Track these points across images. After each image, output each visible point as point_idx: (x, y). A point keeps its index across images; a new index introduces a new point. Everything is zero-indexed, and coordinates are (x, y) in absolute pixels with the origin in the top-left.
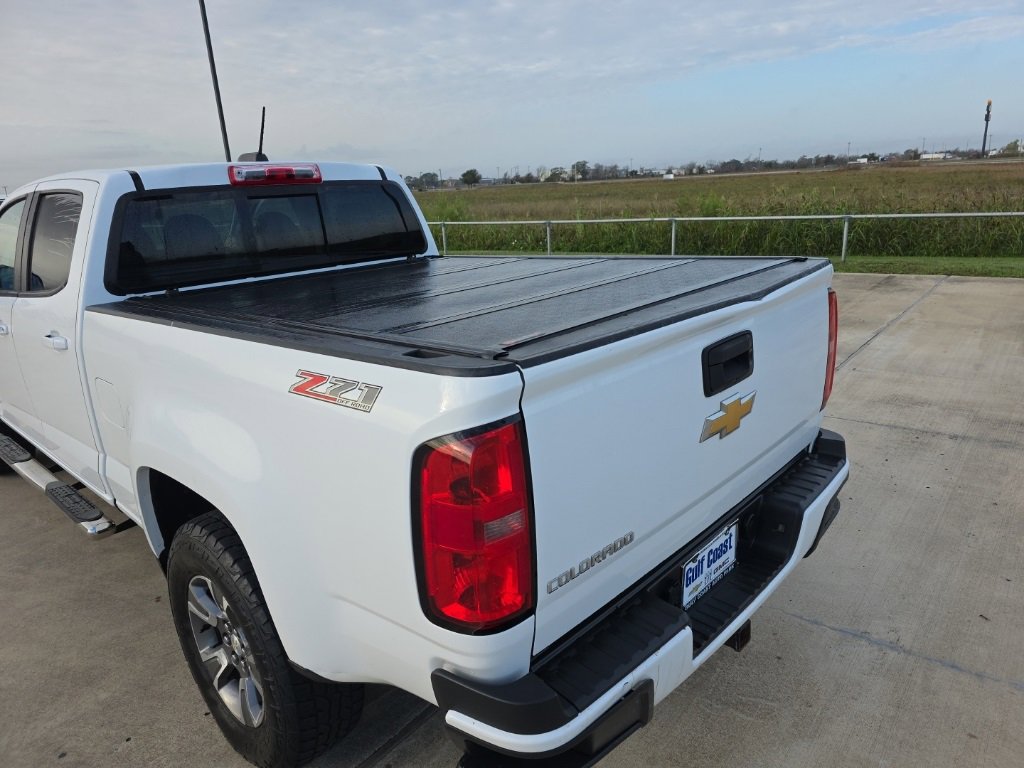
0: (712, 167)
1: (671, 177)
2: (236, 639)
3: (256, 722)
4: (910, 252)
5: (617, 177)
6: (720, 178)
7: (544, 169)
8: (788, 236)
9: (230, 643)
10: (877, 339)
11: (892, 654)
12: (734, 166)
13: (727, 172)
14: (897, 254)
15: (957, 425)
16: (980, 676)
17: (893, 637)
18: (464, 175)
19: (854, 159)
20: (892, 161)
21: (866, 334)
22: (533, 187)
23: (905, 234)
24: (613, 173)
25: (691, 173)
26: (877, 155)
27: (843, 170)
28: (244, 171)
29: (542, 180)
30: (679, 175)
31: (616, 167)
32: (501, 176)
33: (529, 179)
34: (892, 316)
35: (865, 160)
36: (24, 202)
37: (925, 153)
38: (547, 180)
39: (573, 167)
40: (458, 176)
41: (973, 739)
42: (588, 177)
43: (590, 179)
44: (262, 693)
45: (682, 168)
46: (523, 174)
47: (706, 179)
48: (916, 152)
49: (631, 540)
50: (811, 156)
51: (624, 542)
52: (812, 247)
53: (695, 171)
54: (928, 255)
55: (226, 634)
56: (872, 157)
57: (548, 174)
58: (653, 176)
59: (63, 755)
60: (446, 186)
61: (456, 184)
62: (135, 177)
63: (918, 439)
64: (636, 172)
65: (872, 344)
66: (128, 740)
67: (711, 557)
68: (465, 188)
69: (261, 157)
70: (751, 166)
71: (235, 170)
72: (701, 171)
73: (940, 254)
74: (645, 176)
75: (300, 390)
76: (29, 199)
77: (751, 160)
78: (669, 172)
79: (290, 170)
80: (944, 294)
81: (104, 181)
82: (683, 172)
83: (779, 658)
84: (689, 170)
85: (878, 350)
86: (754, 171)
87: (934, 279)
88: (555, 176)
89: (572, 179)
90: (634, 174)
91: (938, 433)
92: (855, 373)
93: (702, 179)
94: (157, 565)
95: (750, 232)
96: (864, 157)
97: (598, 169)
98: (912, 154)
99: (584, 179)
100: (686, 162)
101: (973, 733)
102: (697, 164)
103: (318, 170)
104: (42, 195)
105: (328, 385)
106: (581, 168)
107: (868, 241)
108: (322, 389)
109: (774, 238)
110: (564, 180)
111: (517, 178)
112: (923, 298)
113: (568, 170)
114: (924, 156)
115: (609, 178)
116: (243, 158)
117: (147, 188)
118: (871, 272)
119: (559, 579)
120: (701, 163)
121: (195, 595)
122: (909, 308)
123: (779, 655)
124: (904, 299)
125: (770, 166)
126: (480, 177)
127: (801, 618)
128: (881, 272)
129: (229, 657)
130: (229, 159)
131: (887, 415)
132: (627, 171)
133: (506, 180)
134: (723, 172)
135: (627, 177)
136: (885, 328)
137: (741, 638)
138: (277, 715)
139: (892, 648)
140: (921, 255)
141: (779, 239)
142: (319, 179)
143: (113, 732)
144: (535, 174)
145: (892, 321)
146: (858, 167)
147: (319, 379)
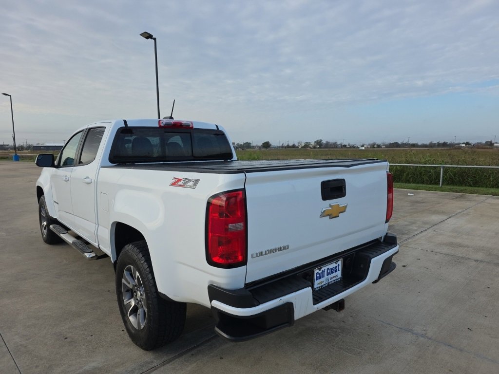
0: (384, 145)
1: (363, 148)
2: (139, 293)
3: (142, 327)
4: (477, 185)
5: (336, 148)
6: (388, 150)
7: (301, 143)
8: (414, 175)
9: (136, 296)
10: (449, 219)
11: (422, 339)
12: (396, 145)
13: (392, 147)
14: (470, 186)
15: (480, 256)
16: (461, 350)
17: (424, 332)
18: (263, 144)
19: (459, 144)
20: (479, 146)
21: (444, 217)
22: (295, 150)
23: (474, 177)
24: (335, 145)
25: (374, 147)
26: (470, 143)
27: (452, 149)
28: (164, 122)
29: (300, 147)
30: (368, 148)
31: (336, 143)
32: (281, 145)
33: (294, 146)
34: (459, 211)
35: (464, 145)
36: (82, 132)
37: (496, 143)
38: (302, 147)
39: (315, 142)
40: (260, 144)
41: (451, 372)
42: (322, 147)
43: (323, 148)
44: (146, 312)
45: (369, 145)
46: (291, 144)
47: (381, 150)
48: (491, 142)
49: (288, 248)
50: (435, 142)
51: (285, 248)
52: (426, 180)
53: (375, 146)
54: (487, 187)
55: (135, 292)
56: (467, 144)
57: (303, 145)
58: (354, 147)
59: (66, 338)
60: (254, 149)
61: (260, 147)
62: (125, 122)
63: (458, 260)
64: (346, 145)
65: (446, 221)
66: (92, 336)
67: (329, 271)
68: (263, 149)
69: (171, 118)
70: (404, 145)
71: (161, 122)
72: (379, 146)
73: (493, 187)
74: (350, 147)
75: (173, 184)
76: (84, 131)
77: (405, 142)
78: (363, 146)
79: (181, 123)
80: (489, 203)
81: (114, 123)
82: (369, 147)
83: (369, 335)
84: (373, 146)
85: (448, 224)
86: (406, 147)
87: (486, 197)
88: (306, 146)
89: (314, 147)
90: (345, 146)
91: (469, 259)
92: (434, 232)
93: (379, 150)
94: (113, 266)
95: (395, 172)
96: (463, 143)
97: (328, 143)
98: (489, 143)
99: (320, 148)
100: (371, 142)
101: (451, 370)
102: (377, 143)
103: (192, 124)
104: (90, 129)
105: (183, 181)
106: (319, 143)
107: (455, 179)
108: (181, 183)
109: (408, 175)
110: (310, 148)
111: (288, 147)
112: (477, 204)
113: (313, 143)
114: (496, 145)
115: (332, 148)
116: (165, 118)
117: (129, 125)
118: (454, 192)
119: (257, 254)
120: (379, 142)
121: (126, 275)
122: (470, 208)
123: (369, 334)
124: (468, 204)
125: (414, 145)
126: (270, 145)
127: (383, 322)
128: (459, 192)
129: (135, 302)
130: (159, 118)
131: (446, 250)
132: (341, 145)
133: (282, 147)
134: (390, 148)
135: (342, 148)
136: (454, 215)
137: (339, 306)
138: (151, 318)
139: (422, 337)
140: (482, 187)
141: (410, 176)
142: (193, 127)
143: (86, 333)
144: (297, 145)
145: (459, 213)
146: (460, 148)
147: (180, 180)
